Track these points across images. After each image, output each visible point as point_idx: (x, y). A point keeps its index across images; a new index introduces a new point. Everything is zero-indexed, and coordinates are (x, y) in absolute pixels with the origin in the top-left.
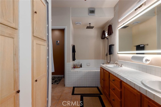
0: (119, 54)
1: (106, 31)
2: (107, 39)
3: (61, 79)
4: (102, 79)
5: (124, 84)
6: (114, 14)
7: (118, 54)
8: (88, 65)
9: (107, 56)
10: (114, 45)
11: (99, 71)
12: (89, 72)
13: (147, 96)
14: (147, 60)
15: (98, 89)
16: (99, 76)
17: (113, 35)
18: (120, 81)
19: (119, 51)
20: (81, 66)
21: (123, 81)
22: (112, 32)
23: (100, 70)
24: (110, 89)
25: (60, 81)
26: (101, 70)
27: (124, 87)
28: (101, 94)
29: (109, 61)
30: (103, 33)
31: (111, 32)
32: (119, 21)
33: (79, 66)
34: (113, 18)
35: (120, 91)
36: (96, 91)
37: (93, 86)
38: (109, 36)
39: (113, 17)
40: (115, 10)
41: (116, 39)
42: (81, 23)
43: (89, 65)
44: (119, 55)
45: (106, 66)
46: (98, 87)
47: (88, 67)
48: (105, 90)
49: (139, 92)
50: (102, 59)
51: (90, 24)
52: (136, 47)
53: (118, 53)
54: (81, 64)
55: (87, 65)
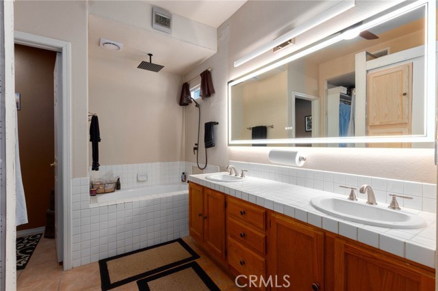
0: (233, 145)
1: (191, 85)
2: (197, 105)
3: (34, 243)
4: (200, 215)
5: (277, 217)
6: (218, 45)
7: (229, 145)
8: (140, 179)
9: (196, 151)
10: (218, 123)
11: (185, 195)
12: (154, 200)
13: (341, 234)
14: (301, 159)
15: (182, 245)
16: (187, 207)
17: (214, 98)
18: (263, 211)
19: (232, 139)
20: (118, 186)
21: (273, 212)
22: (214, 92)
23: (187, 192)
24: (229, 238)
25: (31, 253)
26: (191, 189)
27: (277, 224)
28: (195, 256)
29: (202, 166)
30: (185, 89)
31: (210, 90)
32: (235, 66)
33: (111, 186)
34: (215, 55)
35: (264, 236)
36: (179, 253)
37: (166, 241)
38: (203, 99)
39: (216, 52)
40: (219, 36)
41: (225, 109)
42: (121, 45)
43: (145, 178)
44: (233, 149)
45: (206, 178)
46: (180, 241)
47: (140, 184)
48: (209, 243)
49: (321, 230)
50: (181, 160)
51: (150, 55)
52: (251, 131)
53: (230, 143)
54: (119, 179)
55: (138, 181)
